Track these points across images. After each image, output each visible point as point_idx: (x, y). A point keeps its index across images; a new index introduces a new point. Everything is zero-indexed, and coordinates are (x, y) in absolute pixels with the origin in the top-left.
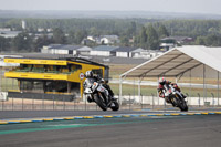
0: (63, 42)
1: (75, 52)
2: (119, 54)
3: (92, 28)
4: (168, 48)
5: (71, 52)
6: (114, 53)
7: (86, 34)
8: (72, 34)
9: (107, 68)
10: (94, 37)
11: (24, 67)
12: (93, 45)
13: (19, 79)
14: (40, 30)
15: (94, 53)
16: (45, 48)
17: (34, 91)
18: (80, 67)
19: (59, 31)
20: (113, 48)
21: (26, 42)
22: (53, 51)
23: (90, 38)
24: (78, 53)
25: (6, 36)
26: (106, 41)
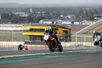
0: (50, 18)
1: (55, 23)
2: (75, 23)
3: (63, 11)
4: (98, 20)
5: (53, 23)
6: (73, 23)
7: (60, 14)
8: (53, 14)
9: (70, 29)
10: (64, 15)
11: (31, 30)
12: (63, 19)
13: (29, 36)
14: (39, 13)
15: (64, 23)
16: (41, 21)
17: (36, 41)
18: (57, 29)
19: (47, 13)
20: (73, 20)
21: (32, 18)
22: (45, 22)
23: (62, 16)
24: (57, 23)
25: (23, 16)
26: (69, 17)
